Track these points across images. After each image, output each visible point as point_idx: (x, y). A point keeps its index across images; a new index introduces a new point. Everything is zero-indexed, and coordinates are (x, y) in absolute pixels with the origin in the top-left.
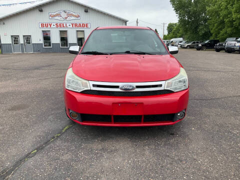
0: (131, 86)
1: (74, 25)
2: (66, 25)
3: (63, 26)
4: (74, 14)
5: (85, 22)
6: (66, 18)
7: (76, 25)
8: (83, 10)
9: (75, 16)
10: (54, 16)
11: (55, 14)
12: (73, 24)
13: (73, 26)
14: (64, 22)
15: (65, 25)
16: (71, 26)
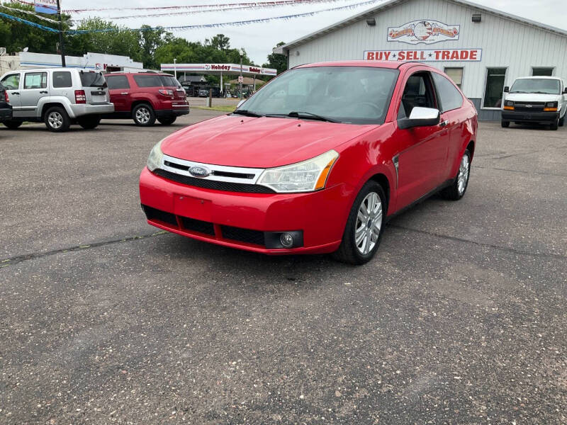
0: (202, 169)
1: (441, 55)
2: (422, 54)
3: (415, 58)
4: (446, 28)
5: (468, 47)
6: (425, 38)
7: (446, 54)
8: (469, 17)
9: (448, 33)
10: (399, 35)
11: (401, 29)
12: (437, 53)
13: (437, 57)
14: (418, 47)
15: (418, 55)
16: (434, 57)
